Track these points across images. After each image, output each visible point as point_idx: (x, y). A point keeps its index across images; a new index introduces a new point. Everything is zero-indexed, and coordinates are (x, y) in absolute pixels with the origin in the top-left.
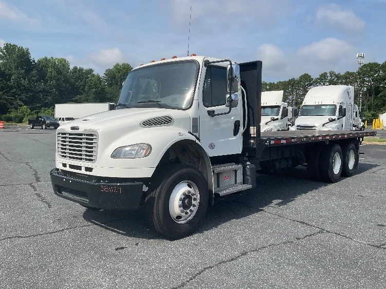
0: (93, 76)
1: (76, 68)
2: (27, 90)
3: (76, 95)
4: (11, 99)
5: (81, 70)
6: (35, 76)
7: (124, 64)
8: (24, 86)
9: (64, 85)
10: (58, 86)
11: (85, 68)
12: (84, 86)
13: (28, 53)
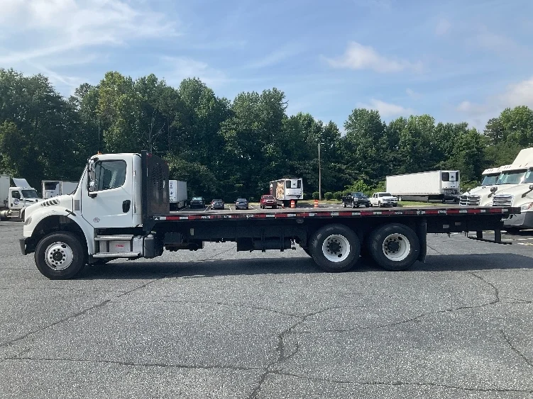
0: (466, 132)
1: (440, 125)
2: (374, 161)
3: (438, 162)
4: (356, 173)
5: (449, 127)
6: (384, 143)
7: (517, 109)
8: (371, 156)
9: (422, 150)
10: (414, 152)
11: (454, 124)
12: (452, 148)
13: (378, 117)
